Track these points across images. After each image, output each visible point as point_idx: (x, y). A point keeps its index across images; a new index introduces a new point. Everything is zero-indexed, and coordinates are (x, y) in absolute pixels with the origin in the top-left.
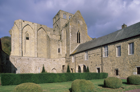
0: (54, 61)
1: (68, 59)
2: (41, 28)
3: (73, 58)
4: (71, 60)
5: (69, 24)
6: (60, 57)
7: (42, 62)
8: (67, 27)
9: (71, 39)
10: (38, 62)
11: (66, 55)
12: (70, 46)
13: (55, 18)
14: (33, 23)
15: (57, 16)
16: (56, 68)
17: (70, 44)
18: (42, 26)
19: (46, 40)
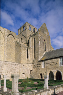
0: (24, 66)
1: (36, 65)
2: (10, 34)
3: (42, 64)
4: (40, 65)
5: (38, 33)
6: (28, 63)
7: (13, 66)
8: (36, 36)
9: (39, 47)
10: (9, 66)
11: (34, 61)
12: (39, 53)
13: (21, 29)
14: (3, 28)
15: (23, 28)
16: (25, 73)
17: (39, 51)
18: (12, 33)
19: (15, 46)
